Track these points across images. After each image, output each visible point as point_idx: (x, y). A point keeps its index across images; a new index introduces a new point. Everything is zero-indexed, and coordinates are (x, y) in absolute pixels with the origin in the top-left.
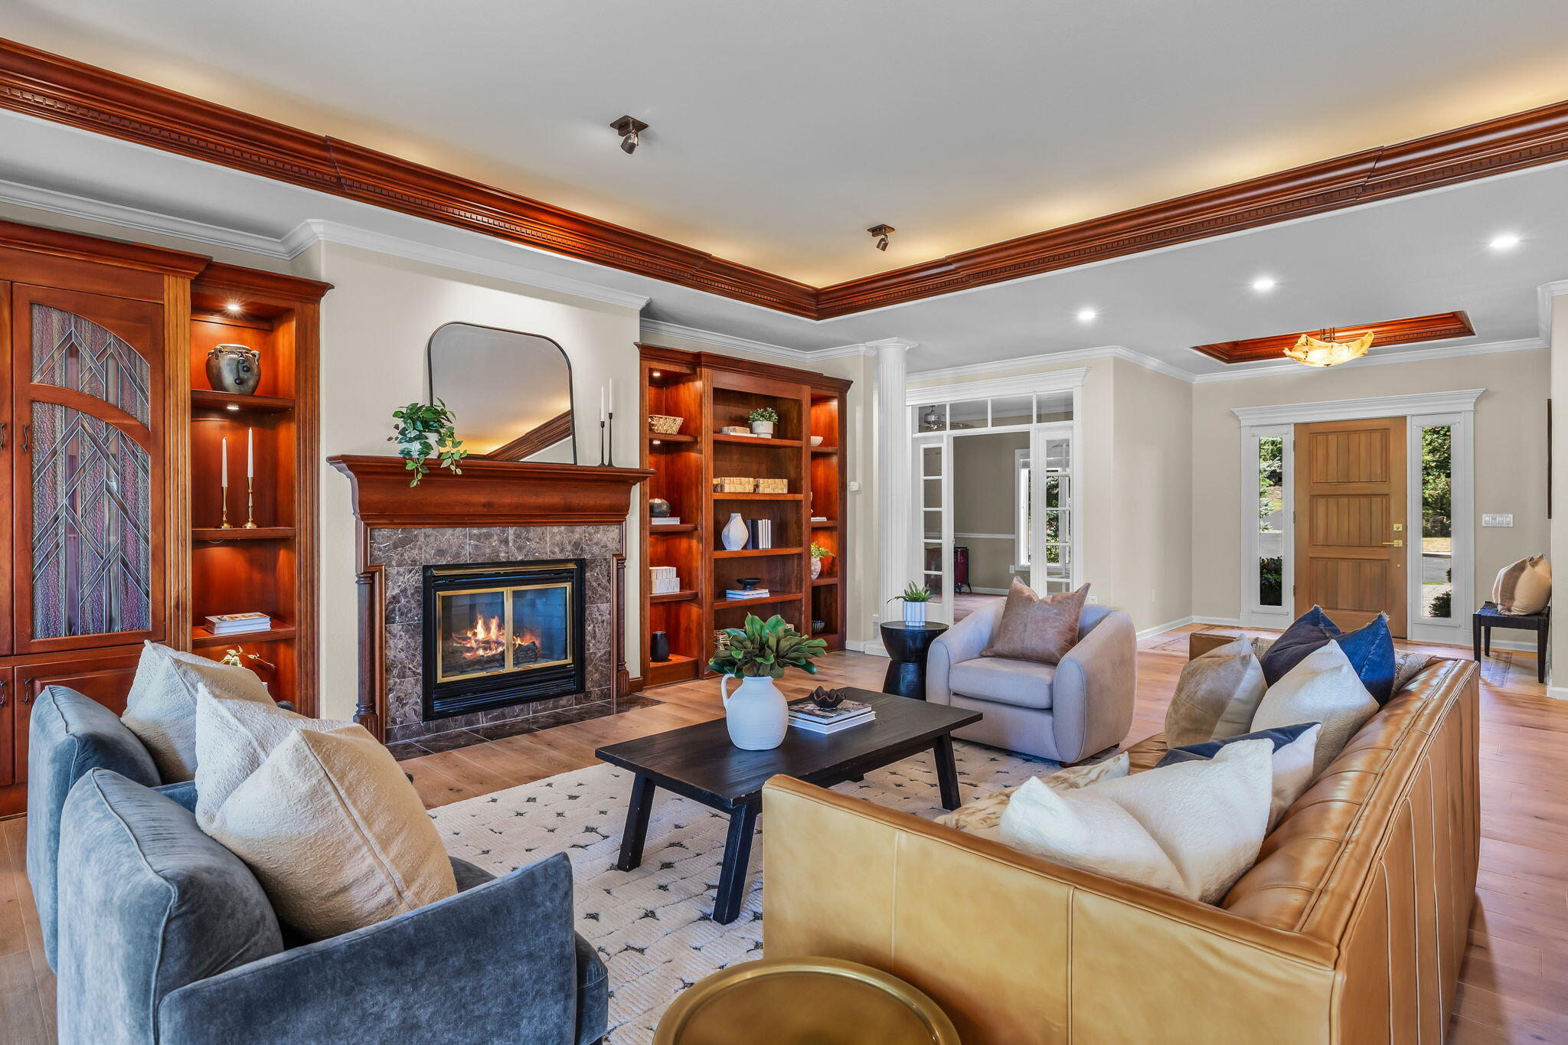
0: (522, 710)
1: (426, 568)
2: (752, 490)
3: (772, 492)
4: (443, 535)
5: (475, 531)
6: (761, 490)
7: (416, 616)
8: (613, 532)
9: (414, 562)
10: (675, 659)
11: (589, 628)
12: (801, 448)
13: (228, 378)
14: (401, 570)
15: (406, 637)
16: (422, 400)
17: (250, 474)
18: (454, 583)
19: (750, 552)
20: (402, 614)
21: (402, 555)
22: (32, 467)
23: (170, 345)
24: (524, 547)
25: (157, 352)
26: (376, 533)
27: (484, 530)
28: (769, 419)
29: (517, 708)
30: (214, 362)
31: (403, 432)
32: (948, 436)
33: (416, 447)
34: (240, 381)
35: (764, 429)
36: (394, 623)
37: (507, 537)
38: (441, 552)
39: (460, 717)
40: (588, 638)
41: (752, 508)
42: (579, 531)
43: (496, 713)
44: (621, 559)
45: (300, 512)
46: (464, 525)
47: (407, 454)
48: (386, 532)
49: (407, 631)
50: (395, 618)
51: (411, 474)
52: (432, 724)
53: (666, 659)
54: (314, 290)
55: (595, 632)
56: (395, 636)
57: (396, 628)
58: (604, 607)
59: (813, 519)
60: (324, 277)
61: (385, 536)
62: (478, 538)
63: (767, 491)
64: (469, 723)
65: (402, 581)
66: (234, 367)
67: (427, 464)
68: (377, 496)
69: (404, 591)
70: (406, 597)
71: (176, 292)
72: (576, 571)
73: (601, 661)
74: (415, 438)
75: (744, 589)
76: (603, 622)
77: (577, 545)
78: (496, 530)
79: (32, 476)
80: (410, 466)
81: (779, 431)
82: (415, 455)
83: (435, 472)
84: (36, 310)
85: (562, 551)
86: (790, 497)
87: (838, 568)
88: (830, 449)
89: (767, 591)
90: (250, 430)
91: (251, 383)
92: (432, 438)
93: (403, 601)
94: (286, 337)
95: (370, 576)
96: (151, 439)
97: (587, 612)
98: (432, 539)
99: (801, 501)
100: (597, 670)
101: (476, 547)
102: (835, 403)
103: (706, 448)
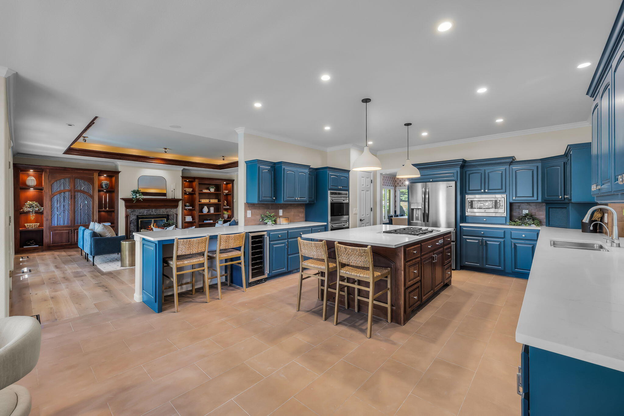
1: (137, 216)
2: (209, 201)
3: (214, 202)
4: (140, 210)
5: (147, 210)
6: (211, 202)
7: (135, 223)
8: (175, 210)
9: (135, 215)
12: (221, 194)
13: (104, 187)
14: (132, 216)
15: (133, 227)
16: (136, 188)
17: (108, 201)
18: (142, 218)
19: (209, 213)
20: (133, 223)
21: (133, 213)
23: (94, 182)
24: (156, 212)
25: (93, 184)
26: (128, 210)
28: (213, 188)
30: (102, 184)
31: (132, 194)
34: (106, 187)
35: (212, 190)
37: (153, 211)
38: (140, 213)
41: (209, 205)
42: (168, 210)
44: (177, 215)
45: (116, 207)
46: (144, 208)
47: (133, 197)
51: (134, 201)
54: (118, 172)
57: (132, 225)
59: (224, 207)
60: (120, 171)
61: (130, 210)
62: (147, 211)
65: (133, 218)
66: (105, 184)
67: (136, 199)
68: (128, 204)
69: (133, 219)
71: (96, 174)
72: (167, 216)
74: (135, 195)
75: (207, 220)
77: (167, 212)
78: (151, 209)
79: (75, 202)
80: (133, 199)
81: (215, 190)
83: (138, 201)
84: (76, 179)
85: (164, 213)
86: (218, 203)
87: (232, 216)
88: (229, 193)
89: (212, 221)
90: (108, 194)
91: (108, 187)
92: (138, 195)
93: (133, 221)
94: (114, 179)
95: (127, 217)
96: (92, 197)
98: (138, 211)
99: (220, 204)
101: (147, 212)
102: (231, 184)
103: (197, 194)
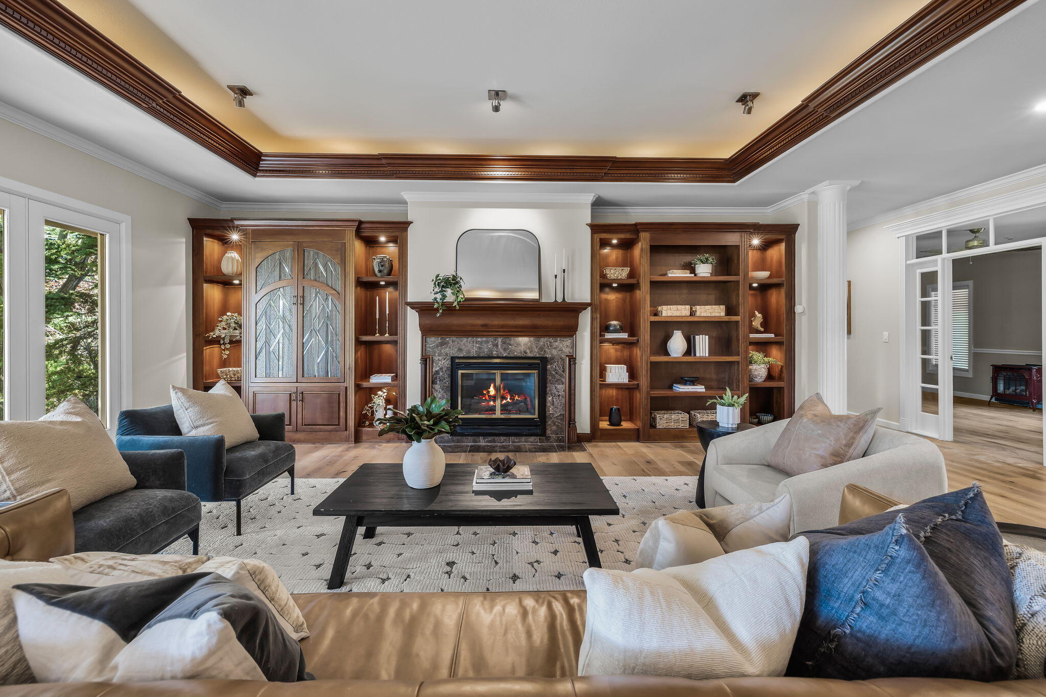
0: (505, 440)
1: (453, 359)
2: (689, 314)
3: (709, 315)
4: (462, 341)
5: (479, 339)
6: (698, 314)
7: (447, 383)
8: (568, 342)
9: (447, 354)
10: (626, 425)
11: (549, 399)
12: (738, 282)
14: (440, 358)
15: (443, 392)
16: (450, 271)
17: (387, 312)
18: (468, 366)
19: (691, 359)
20: (440, 380)
21: (441, 351)
23: (347, 259)
24: (508, 349)
25: (343, 263)
26: (428, 339)
27: (484, 339)
28: (707, 263)
29: (502, 438)
31: (434, 290)
32: (944, 259)
33: (439, 296)
34: (380, 271)
35: (704, 270)
36: (436, 384)
37: (497, 343)
38: (460, 350)
39: (470, 437)
40: (548, 404)
41: (691, 328)
42: (543, 340)
43: (490, 438)
44: (572, 359)
45: (400, 329)
46: (473, 336)
47: (436, 299)
48: (433, 339)
49: (443, 389)
50: (437, 382)
51: (437, 310)
52: (455, 438)
53: (619, 425)
54: (408, 225)
55: (553, 401)
56: (437, 391)
57: (437, 387)
58: (560, 387)
59: (752, 336)
60: (409, 219)
61: (433, 341)
62: (481, 343)
63: (704, 315)
64: (475, 441)
65: (441, 364)
66: (378, 265)
67: (443, 304)
68: (428, 321)
69: (441, 369)
70: (443, 372)
71: (350, 237)
72: (541, 364)
73: (558, 419)
74: (439, 292)
75: (685, 384)
76: (559, 396)
77: (541, 349)
78: (491, 339)
79: (304, 314)
80: (437, 306)
81: (717, 271)
82: (438, 300)
83: (447, 308)
84: (306, 252)
85: (531, 352)
86: (727, 319)
87: (785, 375)
88: (776, 281)
89: (703, 387)
90: (387, 293)
92: (450, 292)
93: (441, 374)
95: (426, 360)
96: (342, 295)
97: (548, 389)
98: (456, 342)
99: (737, 322)
100: (554, 424)
101: (480, 348)
102: (783, 246)
103: (645, 287)
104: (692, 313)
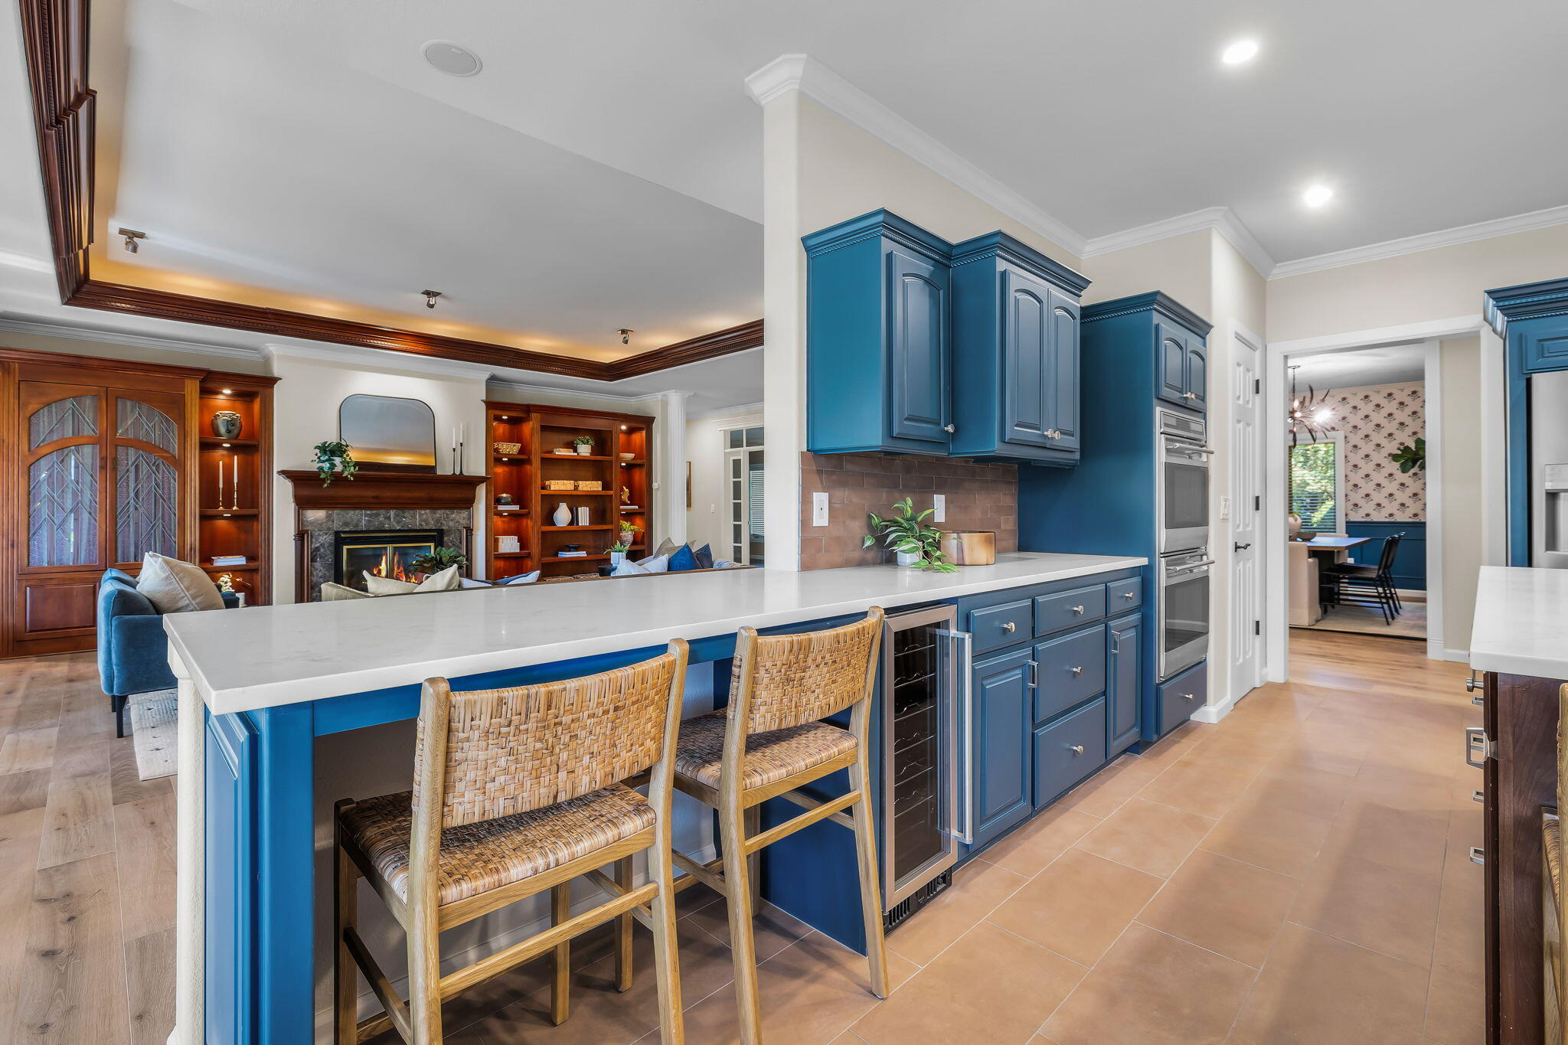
1: (337, 533)
2: (573, 488)
3: (589, 489)
4: (348, 514)
5: (368, 512)
6: (580, 488)
7: (330, 559)
8: (465, 514)
9: (329, 529)
12: (612, 462)
13: (223, 430)
14: (321, 533)
15: (323, 570)
16: (332, 438)
17: (235, 481)
18: (355, 541)
19: (574, 528)
20: (321, 557)
21: (321, 525)
22: (116, 478)
23: (188, 415)
24: (401, 522)
25: (182, 419)
26: (305, 512)
27: (374, 511)
28: (587, 443)
30: (215, 421)
31: (319, 458)
32: (744, 451)
33: (326, 465)
34: (229, 431)
35: (585, 450)
36: (316, 562)
37: (390, 516)
38: (346, 524)
41: (574, 500)
42: (439, 513)
44: (470, 530)
45: (262, 501)
46: (361, 508)
47: (321, 468)
48: (311, 512)
49: (324, 567)
50: (316, 559)
51: (324, 480)
54: (270, 381)
56: (316, 569)
57: (318, 565)
59: (621, 507)
60: (276, 374)
61: (311, 514)
62: (370, 516)
63: (585, 489)
65: (321, 539)
66: (225, 423)
67: (333, 474)
68: (306, 492)
69: (322, 545)
70: (324, 548)
71: (192, 388)
72: (437, 536)
74: (327, 460)
75: (570, 551)
77: (438, 521)
78: (383, 512)
79: (116, 482)
80: (323, 476)
81: (595, 451)
82: (326, 470)
83: (338, 479)
84: (120, 402)
85: (427, 524)
86: (603, 492)
87: (646, 540)
88: (638, 462)
89: (585, 553)
90: (236, 457)
91: (236, 432)
92: (337, 460)
93: (322, 550)
94: (256, 404)
95: (301, 535)
96: (178, 463)
98: (343, 516)
99: (611, 496)
101: (369, 521)
102: (644, 433)
103: (536, 463)
104: (576, 487)
